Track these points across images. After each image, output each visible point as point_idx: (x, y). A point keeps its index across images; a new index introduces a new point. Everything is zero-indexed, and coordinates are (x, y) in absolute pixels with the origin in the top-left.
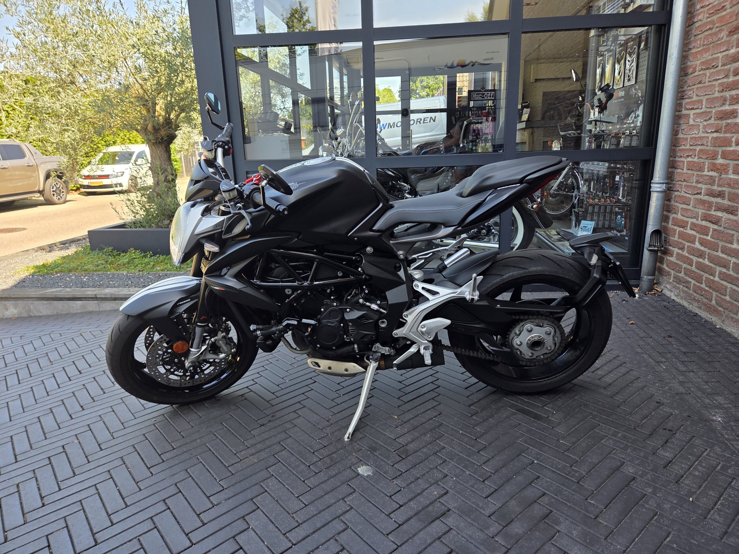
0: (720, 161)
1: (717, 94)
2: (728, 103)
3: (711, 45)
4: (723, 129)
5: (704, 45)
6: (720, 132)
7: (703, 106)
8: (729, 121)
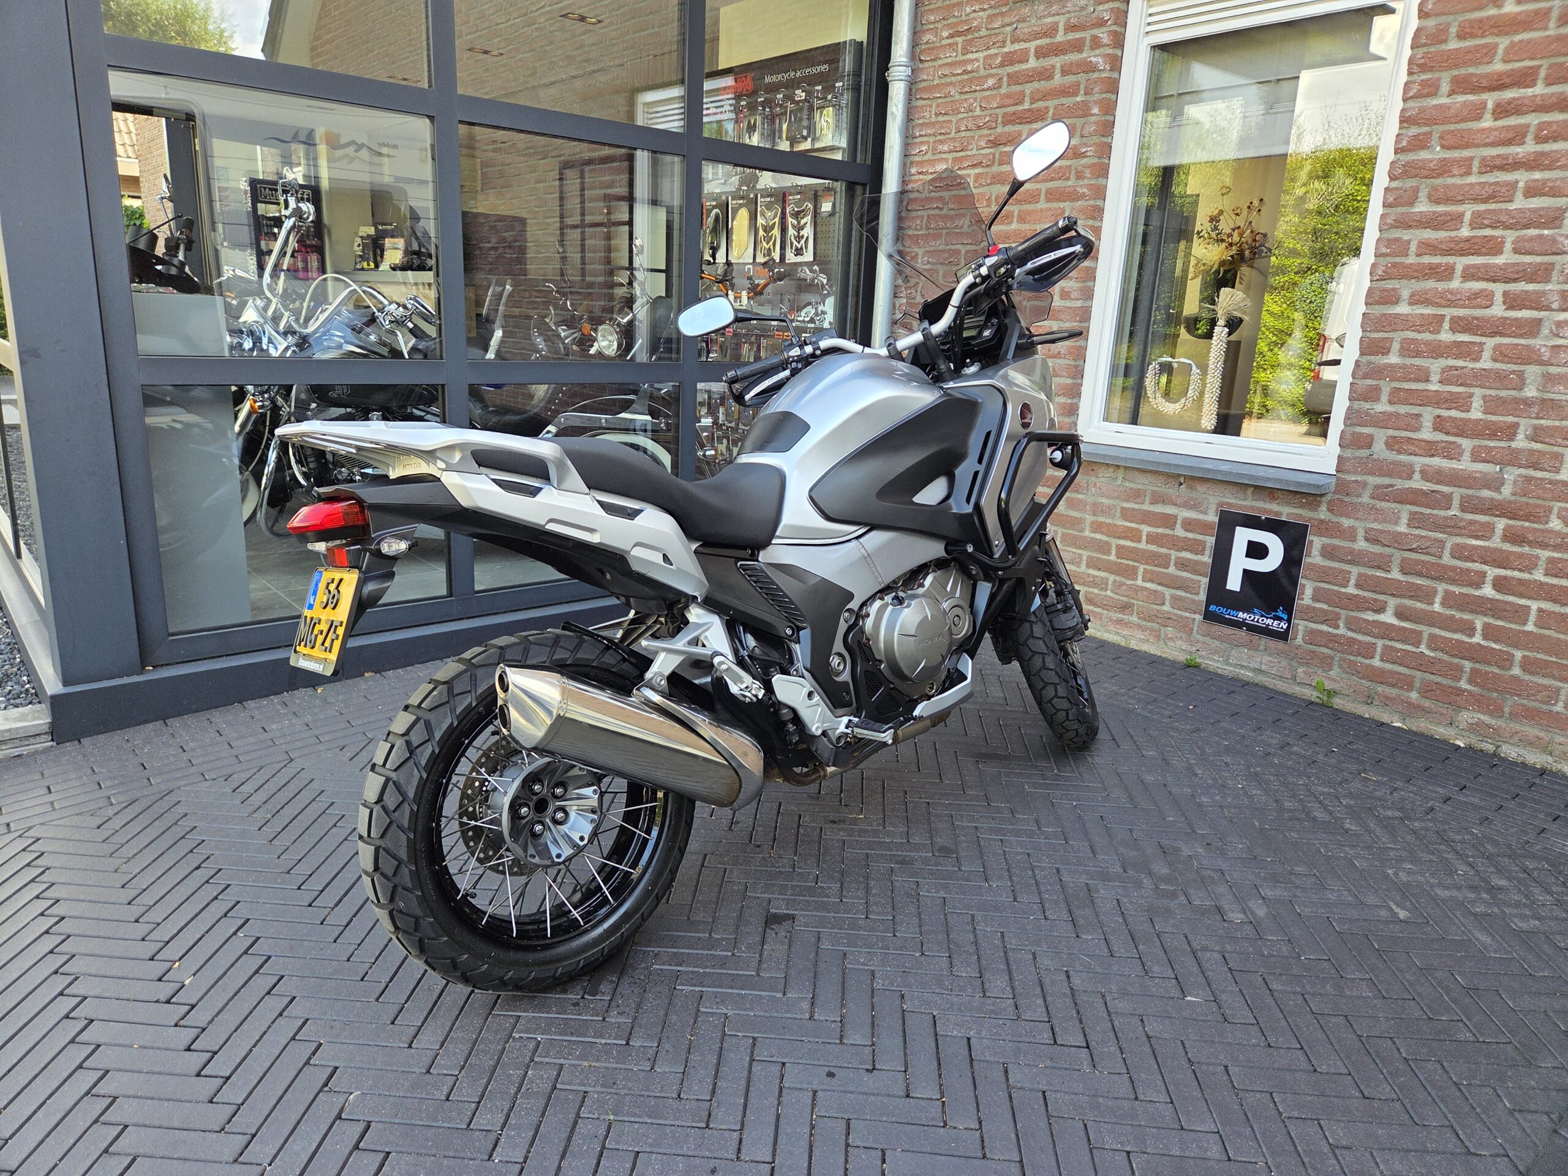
3: (944, 232)
5: (928, 228)
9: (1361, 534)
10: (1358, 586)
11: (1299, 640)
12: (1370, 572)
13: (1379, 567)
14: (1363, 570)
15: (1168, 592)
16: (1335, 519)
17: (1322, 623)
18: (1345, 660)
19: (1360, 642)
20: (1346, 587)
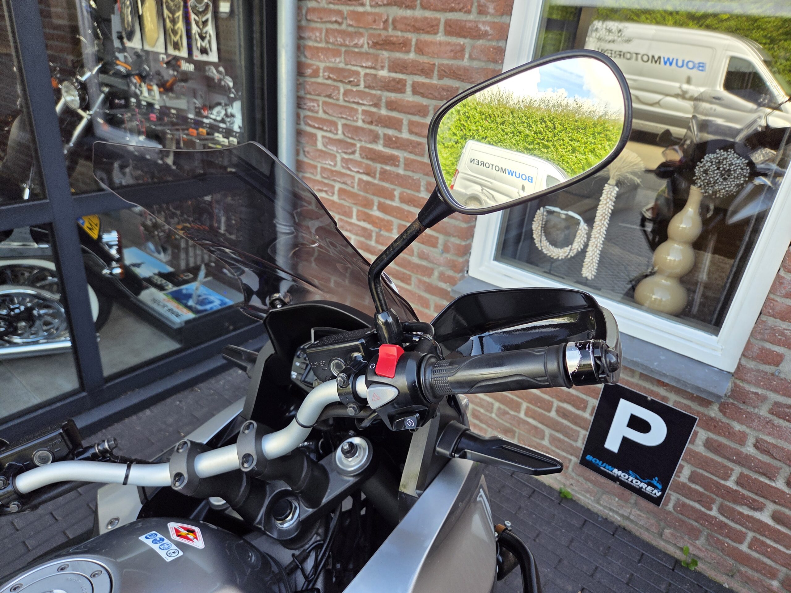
0: (376, 213)
1: (360, 124)
2: (381, 142)
4: (378, 176)
5: (328, 42)
6: (374, 177)
7: (340, 132)
8: (388, 168)
9: (751, 441)
10: (738, 483)
11: (670, 507)
12: (754, 476)
13: (765, 475)
14: (746, 472)
15: (548, 431)
16: (725, 420)
17: (695, 501)
18: (713, 537)
19: (731, 528)
20: (725, 479)
